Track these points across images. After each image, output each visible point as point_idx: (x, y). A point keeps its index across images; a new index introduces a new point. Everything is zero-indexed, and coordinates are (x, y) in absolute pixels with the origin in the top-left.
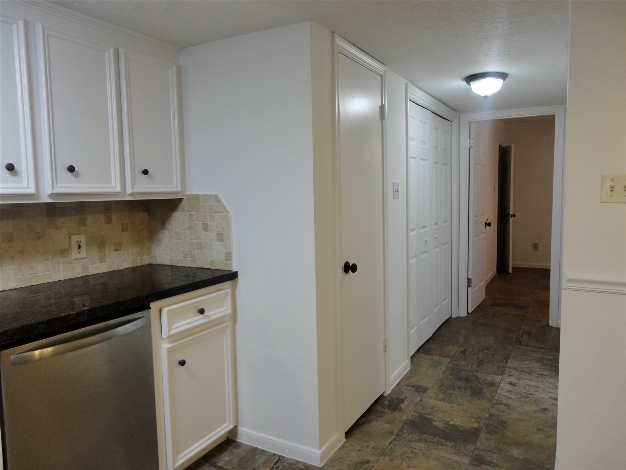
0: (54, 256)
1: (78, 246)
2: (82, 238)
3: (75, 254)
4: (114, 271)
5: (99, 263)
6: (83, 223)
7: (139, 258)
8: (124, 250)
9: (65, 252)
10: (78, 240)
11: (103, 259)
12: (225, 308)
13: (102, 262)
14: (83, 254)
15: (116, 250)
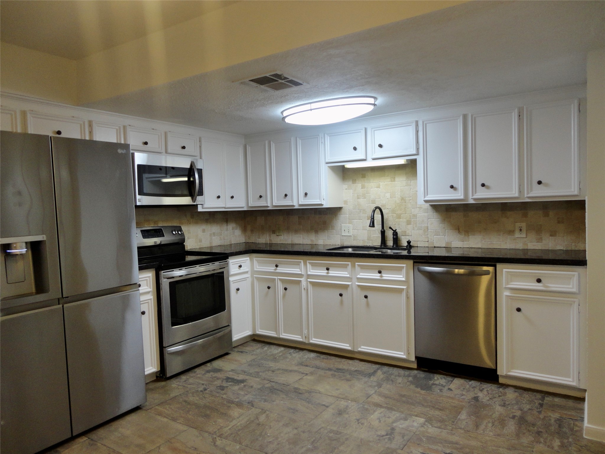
0: (504, 233)
1: (520, 230)
2: (524, 225)
3: (517, 235)
4: (548, 250)
5: (536, 243)
6: (525, 215)
7: (573, 244)
8: (558, 236)
9: (511, 232)
10: (520, 226)
11: (540, 240)
12: (571, 286)
13: (538, 242)
14: (524, 235)
15: (551, 235)
